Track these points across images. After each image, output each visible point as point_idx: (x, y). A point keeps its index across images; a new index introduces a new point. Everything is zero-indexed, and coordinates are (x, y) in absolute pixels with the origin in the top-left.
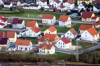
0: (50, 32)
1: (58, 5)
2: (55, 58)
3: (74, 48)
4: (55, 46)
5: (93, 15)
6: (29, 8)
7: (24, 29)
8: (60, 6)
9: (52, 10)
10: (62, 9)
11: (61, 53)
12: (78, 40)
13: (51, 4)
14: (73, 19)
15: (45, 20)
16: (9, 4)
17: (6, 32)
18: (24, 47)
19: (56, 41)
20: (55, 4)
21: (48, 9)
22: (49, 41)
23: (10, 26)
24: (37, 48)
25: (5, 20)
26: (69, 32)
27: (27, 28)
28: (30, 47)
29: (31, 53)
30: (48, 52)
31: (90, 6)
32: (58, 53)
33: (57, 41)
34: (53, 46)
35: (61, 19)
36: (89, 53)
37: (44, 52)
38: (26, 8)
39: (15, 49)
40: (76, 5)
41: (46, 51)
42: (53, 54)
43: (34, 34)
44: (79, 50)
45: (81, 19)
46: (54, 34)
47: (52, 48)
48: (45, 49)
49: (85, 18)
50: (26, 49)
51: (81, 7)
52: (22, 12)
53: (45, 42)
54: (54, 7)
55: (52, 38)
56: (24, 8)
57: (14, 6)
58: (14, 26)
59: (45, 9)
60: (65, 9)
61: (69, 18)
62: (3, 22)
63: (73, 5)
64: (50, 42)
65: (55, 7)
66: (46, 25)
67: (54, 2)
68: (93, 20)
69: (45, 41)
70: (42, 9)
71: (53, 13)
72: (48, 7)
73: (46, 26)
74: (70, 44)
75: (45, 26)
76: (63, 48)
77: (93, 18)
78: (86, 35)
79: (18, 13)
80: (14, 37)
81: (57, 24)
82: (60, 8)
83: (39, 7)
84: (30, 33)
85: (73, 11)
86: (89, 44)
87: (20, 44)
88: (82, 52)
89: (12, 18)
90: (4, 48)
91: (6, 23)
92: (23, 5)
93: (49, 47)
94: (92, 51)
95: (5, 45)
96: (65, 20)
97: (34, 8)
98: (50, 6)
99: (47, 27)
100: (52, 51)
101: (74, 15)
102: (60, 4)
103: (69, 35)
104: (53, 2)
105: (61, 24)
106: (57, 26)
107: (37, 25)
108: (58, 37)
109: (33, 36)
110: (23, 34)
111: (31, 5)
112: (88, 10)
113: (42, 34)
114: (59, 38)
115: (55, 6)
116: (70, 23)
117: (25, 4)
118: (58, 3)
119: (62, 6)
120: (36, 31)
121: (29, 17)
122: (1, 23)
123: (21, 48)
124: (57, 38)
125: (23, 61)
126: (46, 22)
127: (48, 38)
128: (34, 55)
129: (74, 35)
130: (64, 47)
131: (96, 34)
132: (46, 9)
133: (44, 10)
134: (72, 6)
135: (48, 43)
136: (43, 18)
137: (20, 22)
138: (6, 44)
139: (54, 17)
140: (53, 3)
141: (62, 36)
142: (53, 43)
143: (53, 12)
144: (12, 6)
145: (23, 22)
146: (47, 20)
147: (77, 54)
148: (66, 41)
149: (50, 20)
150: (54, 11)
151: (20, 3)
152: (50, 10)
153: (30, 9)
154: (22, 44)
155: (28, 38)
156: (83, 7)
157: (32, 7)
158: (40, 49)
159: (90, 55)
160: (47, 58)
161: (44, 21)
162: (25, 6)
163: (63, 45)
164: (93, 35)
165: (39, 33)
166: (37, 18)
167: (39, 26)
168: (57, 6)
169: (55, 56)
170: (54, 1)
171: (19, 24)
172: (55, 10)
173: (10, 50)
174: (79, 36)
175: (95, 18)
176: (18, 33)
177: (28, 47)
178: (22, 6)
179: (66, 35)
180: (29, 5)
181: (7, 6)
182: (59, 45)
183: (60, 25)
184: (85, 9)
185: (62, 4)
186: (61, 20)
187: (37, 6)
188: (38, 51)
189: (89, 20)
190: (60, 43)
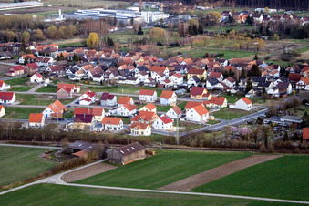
0: (147, 110)
2: (150, 140)
3: (175, 129)
4: (152, 126)
5: (205, 92)
6: (124, 82)
7: (115, 107)
8: (165, 80)
10: (167, 84)
11: (159, 134)
12: (182, 120)
13: (153, 77)
14: (178, 96)
15: (143, 96)
16: (99, 77)
17: (92, 109)
18: (113, 126)
19: (154, 120)
22: (145, 120)
23: (99, 103)
24: (129, 128)
25: (92, 95)
26: (171, 110)
27: (119, 105)
28: (120, 127)
29: (122, 134)
30: (142, 133)
31: (203, 81)
32: (155, 134)
34: (149, 126)
36: (193, 136)
37: (137, 132)
38: (121, 82)
39: (101, 129)
40: (185, 79)
41: (140, 131)
42: (148, 135)
43: (127, 112)
44: (180, 131)
45: (189, 96)
46: (152, 112)
47: (147, 127)
48: (139, 129)
49: (194, 95)
50: (115, 129)
51: (191, 82)
52: (115, 86)
53: (139, 121)
55: (149, 117)
56: (118, 81)
58: (103, 102)
59: (145, 84)
60: (171, 84)
61: (174, 94)
62: (89, 98)
63: (182, 79)
65: (158, 81)
68: (205, 98)
69: (139, 119)
70: (142, 83)
71: (155, 88)
72: (149, 82)
74: (171, 124)
75: (142, 103)
76: (161, 129)
77: (204, 95)
78: (193, 115)
79: (110, 88)
80: (101, 115)
81: (158, 101)
82: (164, 83)
83: (138, 81)
84: (123, 110)
85: (180, 87)
86: (196, 125)
87: (107, 123)
88: (184, 134)
89: (100, 93)
90: (89, 127)
91: (93, 99)
92: (117, 78)
93: (143, 127)
94: (199, 133)
95: (89, 124)
96: (168, 97)
97: (132, 82)
98: (151, 80)
99: (144, 104)
100: (148, 132)
101: (182, 91)
102: (164, 78)
103: (172, 114)
105: (163, 101)
106: (158, 104)
107: (132, 102)
109: (126, 115)
110: (113, 112)
111: (128, 79)
112: (199, 86)
113: (137, 113)
114: (159, 117)
115: (158, 79)
116: (175, 100)
117: (120, 76)
118: (162, 77)
119: (167, 81)
120: (131, 108)
121: (123, 92)
123: (109, 128)
124: (155, 117)
125: (110, 143)
126: (144, 99)
127: (144, 117)
128: (125, 136)
129: (178, 114)
131: (205, 113)
134: (180, 81)
136: (141, 93)
137: (111, 97)
138: (90, 122)
139: (155, 93)
140: (156, 76)
141: (162, 116)
142: (149, 123)
145: (115, 98)
146: (146, 96)
147: (177, 136)
148: (166, 120)
149: (150, 96)
151: (113, 76)
152: (151, 85)
153: (126, 83)
154: (110, 123)
155: (119, 117)
156: (194, 82)
157: (128, 81)
158: (132, 129)
159: (194, 137)
161: (141, 98)
162: (120, 79)
163: (161, 126)
164: (201, 114)
165: (134, 111)
166: (133, 94)
167: (136, 103)
168: (161, 80)
170: (157, 74)
171: (109, 100)
172: (157, 85)
173: (95, 129)
174: (183, 116)
175: (207, 95)
176: (107, 111)
177: (117, 127)
179: (168, 114)
180: (124, 78)
181: (97, 79)
182: (157, 125)
183: (161, 103)
184: (196, 85)
185: (167, 79)
186: (163, 97)
187: (135, 79)
188: (130, 132)
189: (200, 97)
190: (159, 123)
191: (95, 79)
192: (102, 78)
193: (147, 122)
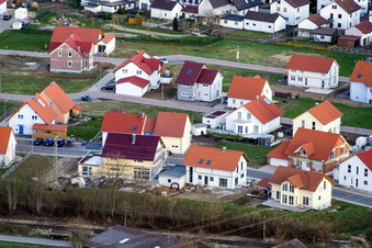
0: (314, 124)
1: (350, 20)
2: (329, 225)
4: (332, 177)
6: (240, 25)
7: (218, 107)
8: (358, 22)
9: (328, 39)
10: (364, 36)
11: (354, 206)
13: (325, 13)
15: (298, 73)
16: (170, 7)
17: (152, 110)
18: (218, 174)
19: (337, 159)
20: (340, 16)
21: (310, 31)
22: (311, 157)
23: (169, 92)
24: (267, 181)
25: (150, 66)
27: (230, 101)
28: (238, 176)
29: (243, 201)
30: (306, 201)
32: (344, 206)
33: (341, 161)
34: (324, 179)
35: (360, 76)
37: (290, 198)
38: (231, 24)
39: (182, 181)
41: (298, 194)
42: (322, 208)
43: (254, 128)
46: (329, 133)
47: (322, 184)
48: (296, 190)
50: (223, 182)
52: (214, 38)
53: (295, 159)
54: (335, 26)
56: (222, 23)
57: (187, 16)
58: (183, 91)
59: (299, 33)
62: (144, 76)
64: (314, 162)
65: (339, 25)
66: (302, 95)
67: (334, 7)
69: (295, 155)
70: (290, 31)
71: (330, 47)
72: (313, 26)
73: (303, 100)
75: (297, 97)
76: (361, 186)
79: (199, 42)
80: (180, 134)
81: (342, 91)
82: (356, 32)
83: (279, 24)
84: (242, 120)
87: (201, 163)
89: (177, 58)
90: (145, 174)
91: (155, 79)
92: (219, 11)
93: (310, 183)
95: (146, 164)
97: (262, 26)
98: (319, 21)
99: (305, 102)
100: (322, 198)
102: (357, 15)
104: (331, 6)
105: (358, 92)
106: (344, 102)
107: (267, 92)
108: (344, 145)
110: (214, 122)
111: (251, 16)
113: (286, 128)
114: (351, 148)
115: (340, 21)
117: (228, 7)
118: (350, 12)
119: (366, 25)
120: (265, 114)
121: (238, 59)
122: (139, 76)
123: (206, 178)
124: (342, 150)
125: (212, 230)
126: (302, 84)
127: (309, 147)
130: (366, 183)
132: (303, 30)
133: (296, 34)
135: (305, 167)
136: (294, 65)
137: (206, 77)
138: (151, 158)
139: (335, 67)
140: (333, 11)
141: (361, 141)
142: (324, 166)
143: (331, 44)
144: (180, 14)
145: (219, 78)
146: (306, 74)
149: (319, 75)
150: (335, 41)
151: (210, 6)
152: (319, 36)
153: (247, 27)
154: (208, 164)
155: (231, 140)
157: (251, 22)
158: (275, 188)
160: (301, 224)
161: (293, 79)
162: (228, 16)
163: (362, 178)
165: (276, 123)
166: (268, 63)
167: (277, 95)
169: (333, 218)
170: (335, 4)
171: (201, 85)
172: (338, 36)
173: (163, 181)
176: (197, 121)
177: (230, 177)
178: (217, 16)
180: (241, 13)
181: (164, 12)
182: (347, 174)
183: (353, 96)
186: (359, 78)
187: (272, 18)
188: (267, 195)
190: (353, 169)
191: (156, 13)
192: (177, 11)
193: (318, 166)
